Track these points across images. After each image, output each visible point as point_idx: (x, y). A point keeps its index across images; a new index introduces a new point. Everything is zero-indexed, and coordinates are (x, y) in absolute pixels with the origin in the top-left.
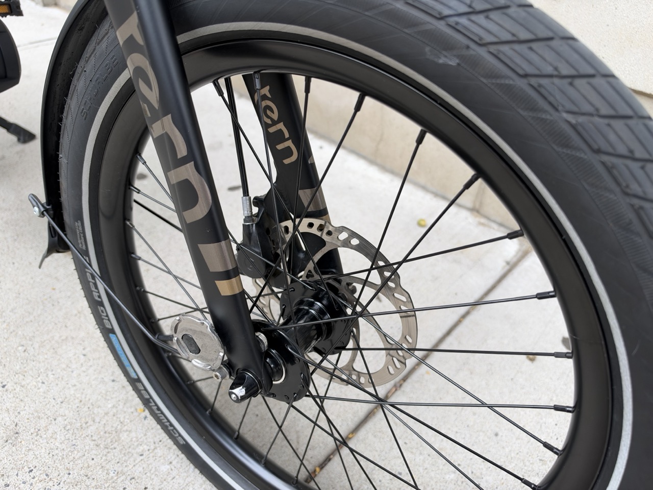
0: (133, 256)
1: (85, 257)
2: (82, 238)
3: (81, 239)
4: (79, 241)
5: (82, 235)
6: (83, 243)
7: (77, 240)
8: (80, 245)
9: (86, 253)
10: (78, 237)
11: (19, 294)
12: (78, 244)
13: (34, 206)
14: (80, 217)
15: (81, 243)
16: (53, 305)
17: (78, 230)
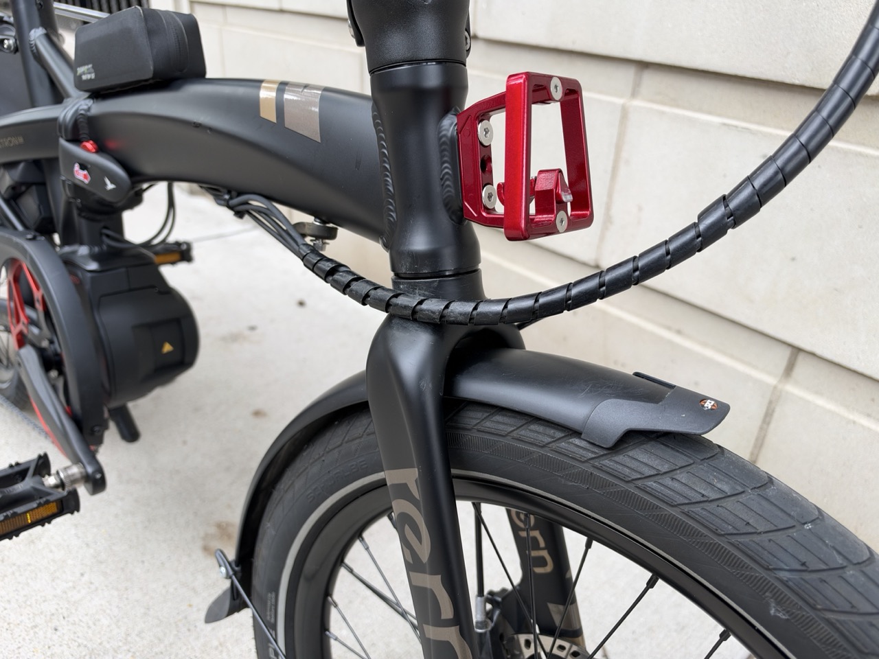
0: (327, 633)
1: (271, 631)
2: (273, 610)
3: (271, 611)
4: (268, 613)
5: (273, 607)
6: (273, 616)
7: (266, 610)
8: (268, 618)
9: (273, 627)
10: (269, 608)
11: (148, 609)
12: (266, 616)
13: (220, 566)
14: (275, 588)
15: (271, 616)
16: (189, 630)
17: (269, 601)
